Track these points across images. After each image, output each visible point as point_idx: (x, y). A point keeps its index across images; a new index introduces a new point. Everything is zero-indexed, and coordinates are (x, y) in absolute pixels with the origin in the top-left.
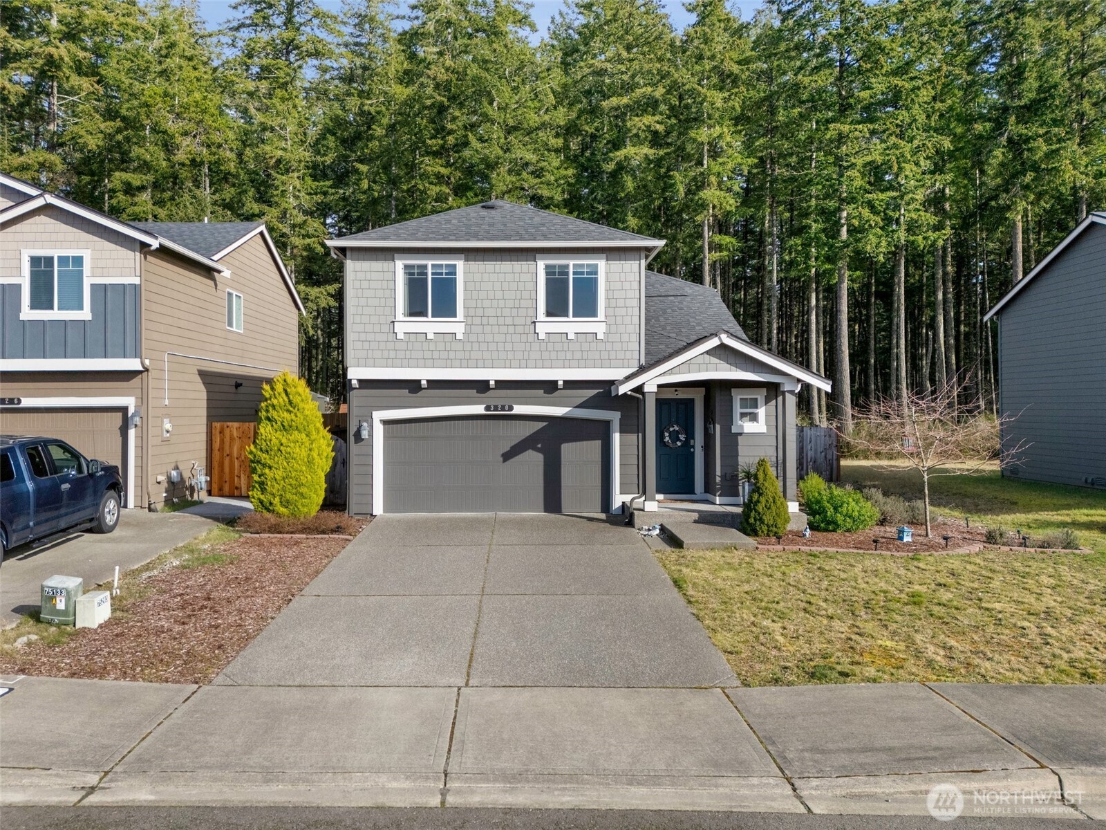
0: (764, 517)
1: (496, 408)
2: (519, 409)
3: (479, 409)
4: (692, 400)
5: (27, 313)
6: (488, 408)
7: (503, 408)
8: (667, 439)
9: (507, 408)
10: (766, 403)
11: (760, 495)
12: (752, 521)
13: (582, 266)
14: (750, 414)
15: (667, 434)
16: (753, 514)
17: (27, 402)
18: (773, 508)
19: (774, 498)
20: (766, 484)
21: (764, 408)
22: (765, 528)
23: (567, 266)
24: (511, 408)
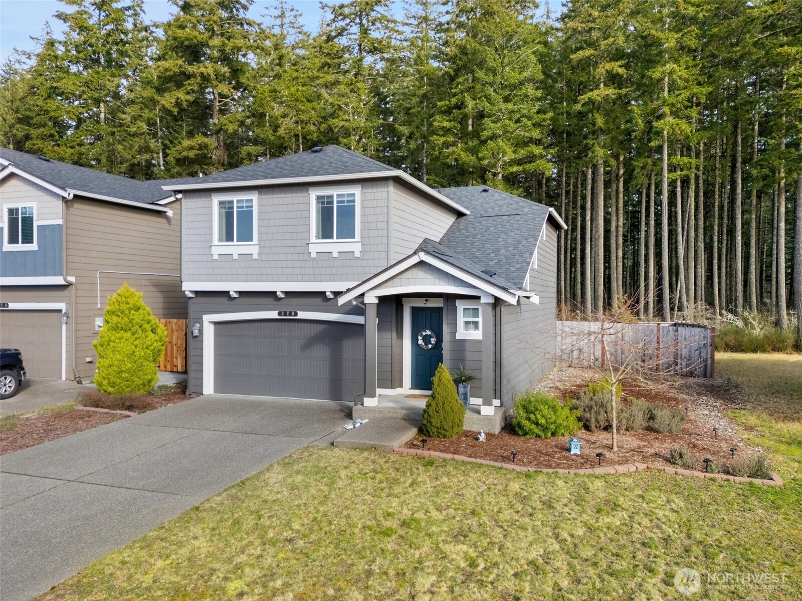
1: (285, 314)
2: (302, 315)
3: (274, 315)
4: (442, 309)
5: (7, 247)
6: (280, 314)
7: (290, 314)
8: (420, 342)
9: (293, 314)
13: (343, 195)
14: (473, 322)
15: (420, 338)
17: (12, 306)
23: (332, 197)
24: (296, 314)
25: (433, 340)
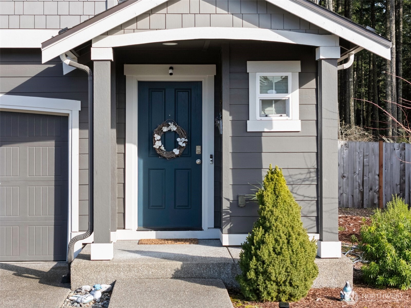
0: (270, 269)
4: (198, 85)
8: (158, 144)
10: (301, 84)
11: (267, 230)
12: (251, 275)
14: (276, 101)
15: (157, 137)
16: (253, 263)
18: (287, 253)
19: (289, 236)
20: (277, 212)
21: (297, 92)
22: (273, 288)
25: (181, 142)
